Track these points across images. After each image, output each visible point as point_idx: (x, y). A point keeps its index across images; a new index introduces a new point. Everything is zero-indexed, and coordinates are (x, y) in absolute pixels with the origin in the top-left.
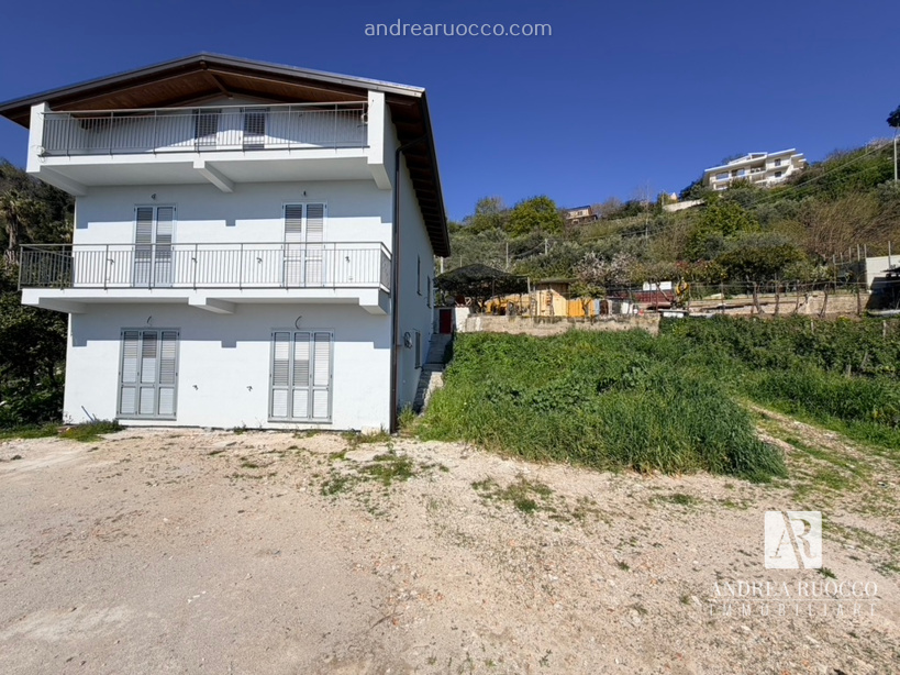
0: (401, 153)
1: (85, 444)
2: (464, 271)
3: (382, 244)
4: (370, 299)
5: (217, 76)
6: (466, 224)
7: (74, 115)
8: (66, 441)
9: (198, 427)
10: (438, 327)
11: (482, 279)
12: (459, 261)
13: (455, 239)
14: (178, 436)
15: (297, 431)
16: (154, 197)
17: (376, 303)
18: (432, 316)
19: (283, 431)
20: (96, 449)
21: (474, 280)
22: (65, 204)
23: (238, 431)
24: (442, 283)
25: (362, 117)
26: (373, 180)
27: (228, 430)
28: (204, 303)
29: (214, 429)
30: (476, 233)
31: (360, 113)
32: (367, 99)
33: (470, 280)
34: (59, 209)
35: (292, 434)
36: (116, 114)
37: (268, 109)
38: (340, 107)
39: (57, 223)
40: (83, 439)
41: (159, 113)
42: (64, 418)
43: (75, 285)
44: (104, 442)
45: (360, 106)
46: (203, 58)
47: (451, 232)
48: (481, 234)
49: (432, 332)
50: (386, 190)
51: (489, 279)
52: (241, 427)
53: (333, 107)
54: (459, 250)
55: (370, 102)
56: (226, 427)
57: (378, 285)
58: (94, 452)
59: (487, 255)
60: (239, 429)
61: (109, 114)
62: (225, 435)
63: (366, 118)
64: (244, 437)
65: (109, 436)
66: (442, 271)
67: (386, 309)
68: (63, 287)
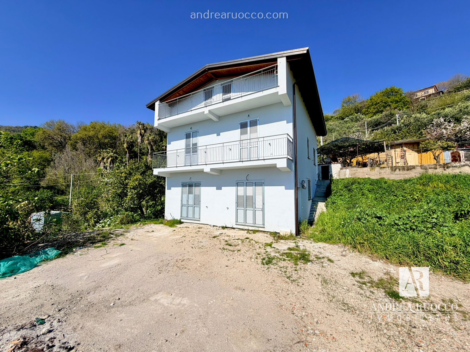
0: (296, 85)
1: (172, 228)
2: (336, 143)
3: (288, 134)
4: (282, 164)
5: (212, 73)
6: (336, 115)
7: (167, 103)
8: (166, 226)
9: (208, 225)
10: (321, 176)
11: (349, 146)
12: (332, 137)
13: (329, 125)
14: (201, 228)
15: (248, 230)
16: (191, 128)
17: (286, 166)
18: (317, 170)
19: (242, 229)
20: (175, 230)
21: (343, 147)
22: (163, 135)
23: (223, 228)
24: (322, 150)
25: (275, 72)
26: (282, 102)
27: (219, 227)
28: (209, 171)
29: (214, 226)
30: (343, 119)
31: (274, 71)
32: (277, 63)
33: (340, 148)
34: (162, 138)
35: (246, 232)
36: (179, 99)
37: (232, 81)
38: (264, 71)
39: (161, 143)
40: (171, 226)
41: (193, 94)
42: (165, 218)
43: (168, 166)
44: (177, 228)
45: (274, 67)
46: (207, 67)
47: (327, 121)
48: (346, 119)
49: (317, 179)
50: (289, 106)
51: (354, 146)
52: (225, 226)
53: (261, 72)
54: (331, 131)
55: (278, 64)
56: (219, 226)
57: (286, 156)
58: (174, 231)
59: (352, 131)
60: (224, 227)
61: (177, 100)
62: (218, 229)
63: (277, 72)
64: (226, 231)
65: (179, 226)
66: (322, 144)
67: (291, 169)
68: (164, 167)
